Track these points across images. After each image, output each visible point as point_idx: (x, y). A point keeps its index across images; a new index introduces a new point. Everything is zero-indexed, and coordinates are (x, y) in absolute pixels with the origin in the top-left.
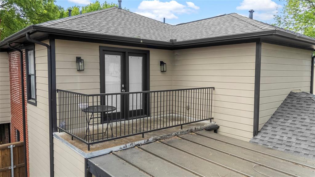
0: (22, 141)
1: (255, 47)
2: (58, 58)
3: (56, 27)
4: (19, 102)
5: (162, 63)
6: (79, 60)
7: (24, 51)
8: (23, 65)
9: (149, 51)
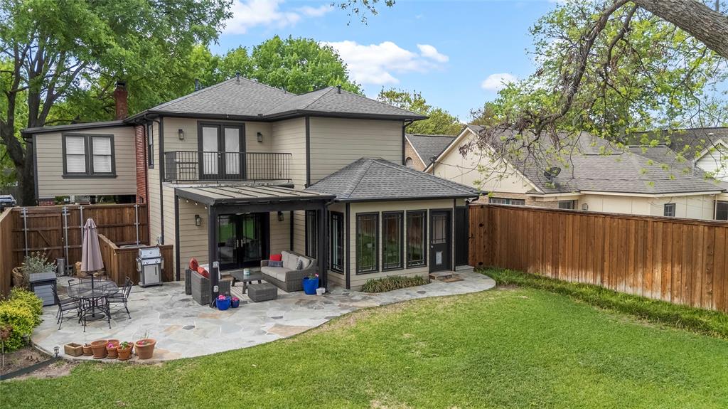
0: (145, 202)
1: (305, 120)
2: (165, 130)
3: (163, 110)
4: (142, 170)
5: (259, 134)
6: (180, 131)
7: (146, 125)
8: (146, 137)
9: (244, 124)
